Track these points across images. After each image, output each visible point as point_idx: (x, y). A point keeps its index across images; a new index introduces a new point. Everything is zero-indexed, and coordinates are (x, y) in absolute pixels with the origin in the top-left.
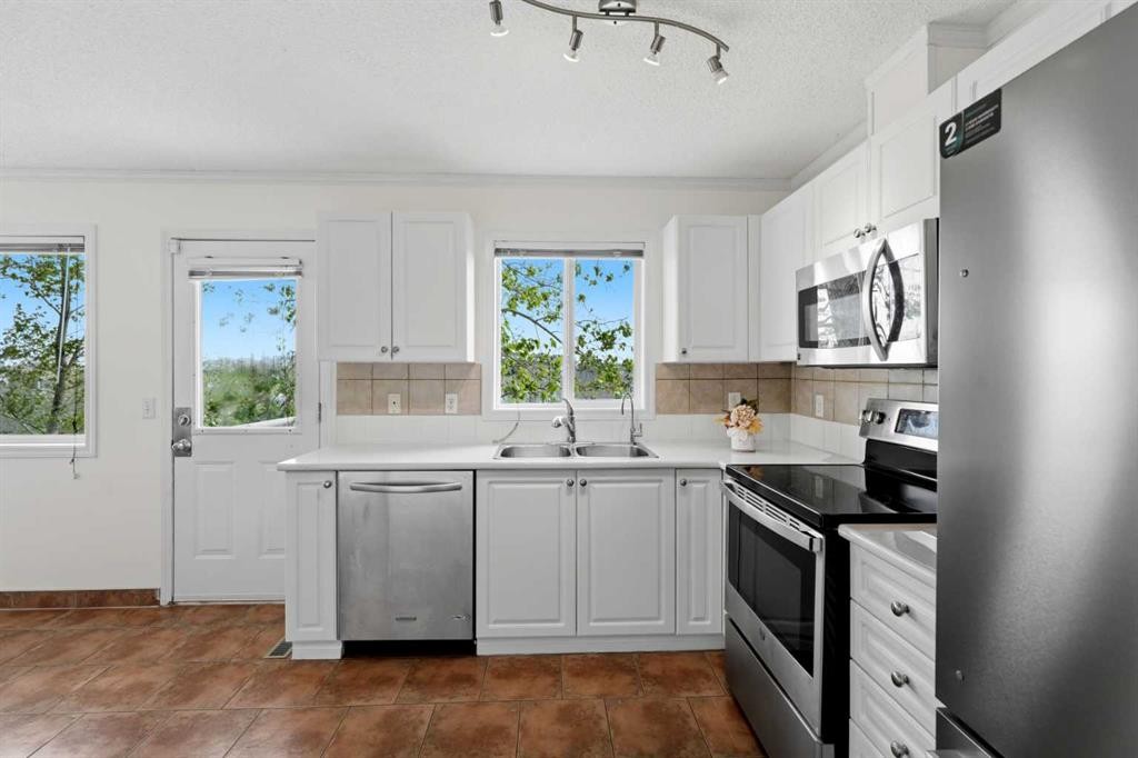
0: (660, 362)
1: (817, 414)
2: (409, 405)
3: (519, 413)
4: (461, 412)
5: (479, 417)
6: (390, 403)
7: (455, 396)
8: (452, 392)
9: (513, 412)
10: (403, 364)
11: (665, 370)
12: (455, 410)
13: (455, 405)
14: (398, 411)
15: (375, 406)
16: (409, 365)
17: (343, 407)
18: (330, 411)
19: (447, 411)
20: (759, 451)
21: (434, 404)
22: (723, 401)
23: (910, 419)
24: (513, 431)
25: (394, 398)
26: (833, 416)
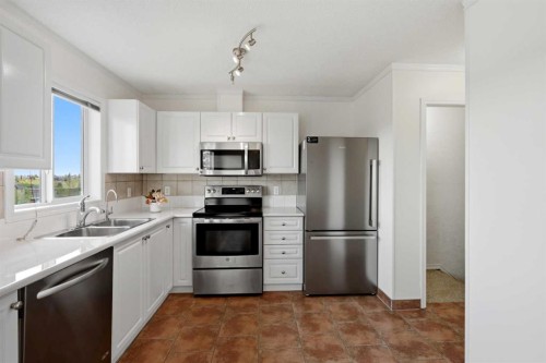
0: (107, 173)
5: (3, 220)
11: (108, 177)
22: (126, 193)
23: (226, 191)
24: (32, 227)
26: (176, 194)
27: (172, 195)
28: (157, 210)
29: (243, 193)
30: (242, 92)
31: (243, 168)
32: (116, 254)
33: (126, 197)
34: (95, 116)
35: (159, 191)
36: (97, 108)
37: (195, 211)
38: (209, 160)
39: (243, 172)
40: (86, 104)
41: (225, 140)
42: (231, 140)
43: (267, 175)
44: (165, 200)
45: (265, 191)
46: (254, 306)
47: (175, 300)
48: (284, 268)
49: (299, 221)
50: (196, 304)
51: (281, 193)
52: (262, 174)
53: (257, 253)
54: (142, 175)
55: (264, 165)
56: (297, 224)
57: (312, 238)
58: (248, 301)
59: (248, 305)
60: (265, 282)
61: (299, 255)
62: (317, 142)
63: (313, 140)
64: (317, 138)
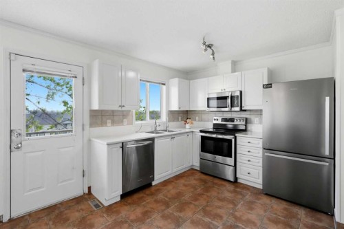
0: (169, 110)
2: (113, 123)
3: (141, 124)
4: (128, 124)
5: (132, 125)
6: (108, 123)
7: (126, 120)
11: (169, 112)
12: (126, 124)
13: (126, 122)
14: (110, 125)
15: (103, 124)
16: (113, 111)
17: (91, 125)
18: (87, 127)
19: (124, 124)
20: (192, 128)
21: (120, 122)
22: (178, 119)
23: (226, 120)
24: (140, 129)
25: (109, 121)
26: (201, 120)
27: (199, 121)
28: (189, 128)
29: (233, 121)
30: (230, 61)
31: (228, 107)
32: (156, 140)
33: (178, 121)
34: (164, 87)
35: (190, 119)
36: (164, 84)
37: (201, 129)
38: (214, 103)
39: (228, 109)
40: (160, 83)
41: (220, 91)
42: (223, 91)
43: (245, 111)
44: (192, 123)
45: (249, 121)
46: (225, 186)
47: (192, 171)
48: (249, 170)
49: (261, 141)
50: (199, 175)
51: (260, 123)
52: (241, 110)
53: (231, 157)
54: (187, 111)
55: (243, 105)
56: (259, 144)
57: (266, 154)
58: (224, 183)
59: (222, 185)
60: (237, 176)
61: (261, 164)
62: (271, 87)
63: (268, 86)
64: (271, 84)
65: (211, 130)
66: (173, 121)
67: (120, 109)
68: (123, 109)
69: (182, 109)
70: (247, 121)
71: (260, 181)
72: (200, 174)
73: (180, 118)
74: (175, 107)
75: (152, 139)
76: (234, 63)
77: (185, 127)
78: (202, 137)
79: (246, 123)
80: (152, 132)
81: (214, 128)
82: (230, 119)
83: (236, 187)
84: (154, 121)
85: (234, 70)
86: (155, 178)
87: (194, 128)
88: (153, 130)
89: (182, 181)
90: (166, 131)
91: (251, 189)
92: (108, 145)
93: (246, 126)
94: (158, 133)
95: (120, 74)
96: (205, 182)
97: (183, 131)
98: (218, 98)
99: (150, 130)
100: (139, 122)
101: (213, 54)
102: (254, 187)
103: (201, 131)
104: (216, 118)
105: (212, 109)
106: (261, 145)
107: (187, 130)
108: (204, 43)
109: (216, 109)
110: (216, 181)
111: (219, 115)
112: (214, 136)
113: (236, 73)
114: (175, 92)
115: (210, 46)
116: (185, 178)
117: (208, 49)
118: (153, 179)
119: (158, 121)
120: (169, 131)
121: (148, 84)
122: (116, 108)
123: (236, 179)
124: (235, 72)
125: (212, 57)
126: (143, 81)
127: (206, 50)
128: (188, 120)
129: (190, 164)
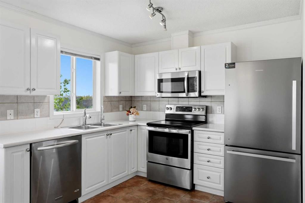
0: (104, 96)
1: (144, 110)
2: (17, 115)
3: (63, 115)
4: (41, 116)
5: (49, 118)
6: (8, 114)
7: (38, 110)
8: (37, 108)
9: (61, 115)
10: (15, 96)
11: (105, 98)
12: (39, 116)
13: (39, 113)
14: (12, 117)
16: (17, 96)
19: (35, 116)
20: (137, 121)
21: (30, 114)
22: (119, 108)
23: (179, 108)
24: (62, 122)
25: (10, 112)
26: (150, 109)
27: (147, 110)
28: (133, 120)
29: (191, 111)
30: (187, 32)
31: (184, 92)
32: (83, 139)
33: (119, 111)
34: (98, 63)
35: (135, 107)
36: (98, 59)
38: (167, 86)
39: (184, 95)
40: (91, 58)
41: (174, 71)
42: (178, 71)
43: (205, 97)
44: (137, 114)
45: (209, 111)
46: (178, 196)
47: (136, 179)
48: (209, 174)
49: (222, 136)
50: (145, 185)
51: (223, 112)
52: (200, 96)
53: (187, 158)
54: (131, 97)
55: (202, 89)
56: (220, 139)
57: (228, 152)
58: (178, 192)
59: (175, 195)
60: (194, 183)
61: (222, 165)
62: (234, 67)
63: (231, 65)
64: (234, 64)
65: (163, 123)
66: (112, 111)
67: (28, 93)
68: (34, 93)
69: (123, 94)
70: (207, 110)
71: (221, 186)
72: (146, 182)
73: (121, 106)
74: (113, 91)
75: (78, 137)
76: (192, 35)
77: (127, 120)
78: (150, 132)
79: (206, 113)
80: (79, 127)
81: (166, 120)
82: (187, 108)
83: (193, 196)
84: (82, 111)
85: (191, 44)
86: (83, 193)
87: (140, 120)
88: (82, 123)
89: (122, 194)
90: (100, 125)
91: (211, 197)
92: (6, 147)
93: (206, 116)
94: (88, 128)
95: (28, 41)
96: (153, 192)
97: (125, 124)
98: (173, 80)
99: (76, 124)
100: (61, 113)
101: (164, 21)
102: (214, 195)
103: (149, 125)
104: (169, 106)
105: (164, 95)
106: (222, 141)
107: (131, 124)
108: (151, 6)
109: (170, 95)
110: (168, 190)
111: (175, 103)
112: (167, 130)
113: (195, 48)
114: (113, 70)
115: (159, 10)
116: (126, 189)
117: (157, 13)
118: (79, 194)
119: (88, 110)
120: (104, 126)
121: (74, 57)
122: (21, 92)
123: (193, 185)
124: (193, 46)
125: (162, 24)
126: (66, 53)
127: (153, 15)
128: (132, 110)
129: (135, 170)
